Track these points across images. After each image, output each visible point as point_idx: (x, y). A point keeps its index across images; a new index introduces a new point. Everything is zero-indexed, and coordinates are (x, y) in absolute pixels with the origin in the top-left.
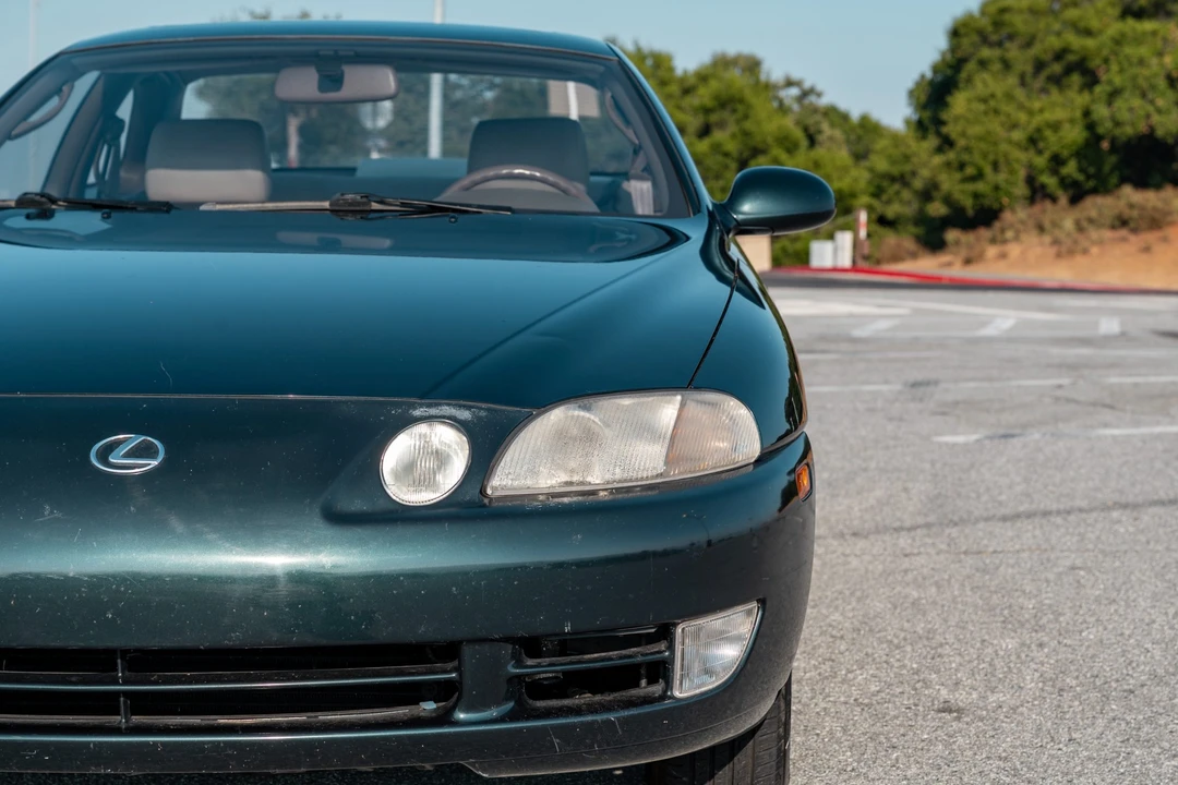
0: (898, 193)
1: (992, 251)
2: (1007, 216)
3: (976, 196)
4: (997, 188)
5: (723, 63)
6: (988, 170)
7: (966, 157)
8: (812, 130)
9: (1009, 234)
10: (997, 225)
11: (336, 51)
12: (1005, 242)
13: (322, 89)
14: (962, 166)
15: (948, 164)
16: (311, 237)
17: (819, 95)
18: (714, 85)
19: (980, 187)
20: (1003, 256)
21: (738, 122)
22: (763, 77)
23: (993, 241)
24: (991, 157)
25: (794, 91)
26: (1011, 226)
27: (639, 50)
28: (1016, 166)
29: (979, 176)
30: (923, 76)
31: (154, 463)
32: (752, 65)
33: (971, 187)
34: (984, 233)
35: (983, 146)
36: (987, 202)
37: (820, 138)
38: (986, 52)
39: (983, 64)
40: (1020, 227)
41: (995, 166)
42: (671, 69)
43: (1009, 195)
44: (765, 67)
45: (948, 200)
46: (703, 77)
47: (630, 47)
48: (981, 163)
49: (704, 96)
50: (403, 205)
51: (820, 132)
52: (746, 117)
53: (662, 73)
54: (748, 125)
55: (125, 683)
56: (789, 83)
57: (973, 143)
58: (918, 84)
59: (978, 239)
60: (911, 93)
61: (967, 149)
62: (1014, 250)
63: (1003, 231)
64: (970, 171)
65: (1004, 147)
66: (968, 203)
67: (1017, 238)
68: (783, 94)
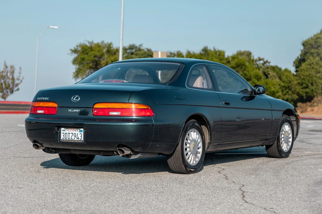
0: (288, 92)
1: (309, 109)
2: (315, 99)
3: (306, 93)
4: (312, 90)
5: (240, 54)
6: (310, 85)
7: (303, 81)
8: (267, 73)
9: (315, 104)
10: (312, 101)
12: (314, 106)
14: (302, 84)
15: (299, 83)
17: (269, 63)
18: (236, 60)
19: (307, 90)
20: (313, 110)
21: (243, 71)
22: (252, 58)
23: (311, 106)
24: (311, 81)
25: (262, 62)
26: (316, 102)
27: (215, 50)
28: (318, 84)
29: (307, 87)
30: (298, 57)
32: (249, 54)
33: (305, 90)
34: (308, 103)
35: (308, 78)
36: (309, 95)
37: (269, 76)
38: (313, 51)
39: (312, 54)
40: (319, 102)
41: (312, 84)
42: (224, 56)
43: (316, 92)
44: (252, 55)
45: (298, 94)
46: (233, 58)
47: (212, 49)
48: (307, 83)
49: (233, 63)
51: (269, 74)
52: (245, 70)
53: (220, 57)
54: (246, 72)
56: (260, 60)
57: (305, 77)
58: (296, 60)
59: (306, 106)
60: (294, 62)
61: (304, 79)
62: (316, 109)
63: (313, 103)
64: (304, 85)
65: (315, 78)
66: (304, 95)
67: (317, 105)
68: (258, 63)
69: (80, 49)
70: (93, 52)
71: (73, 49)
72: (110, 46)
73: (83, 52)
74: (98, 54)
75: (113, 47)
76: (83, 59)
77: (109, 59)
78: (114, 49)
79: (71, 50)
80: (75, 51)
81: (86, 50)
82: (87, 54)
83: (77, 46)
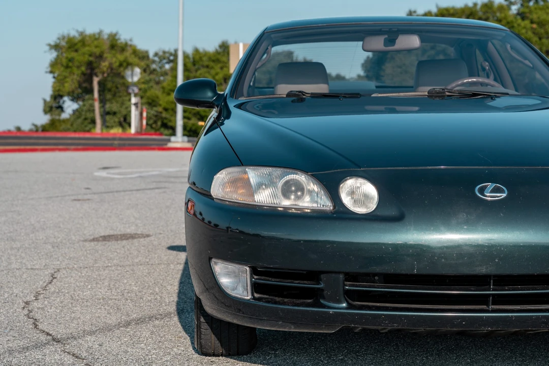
11: (390, 29)
13: (385, 45)
16: (382, 108)
31: (504, 195)
50: (459, 93)
55: (493, 290)
69: (63, 43)
70: (87, 48)
71: (53, 43)
72: (113, 37)
73: (70, 48)
74: (97, 51)
75: (119, 39)
76: (71, 60)
77: (114, 60)
78: (121, 43)
79: (49, 45)
80: (56, 47)
81: (76, 44)
82: (76, 51)
83: (59, 39)
